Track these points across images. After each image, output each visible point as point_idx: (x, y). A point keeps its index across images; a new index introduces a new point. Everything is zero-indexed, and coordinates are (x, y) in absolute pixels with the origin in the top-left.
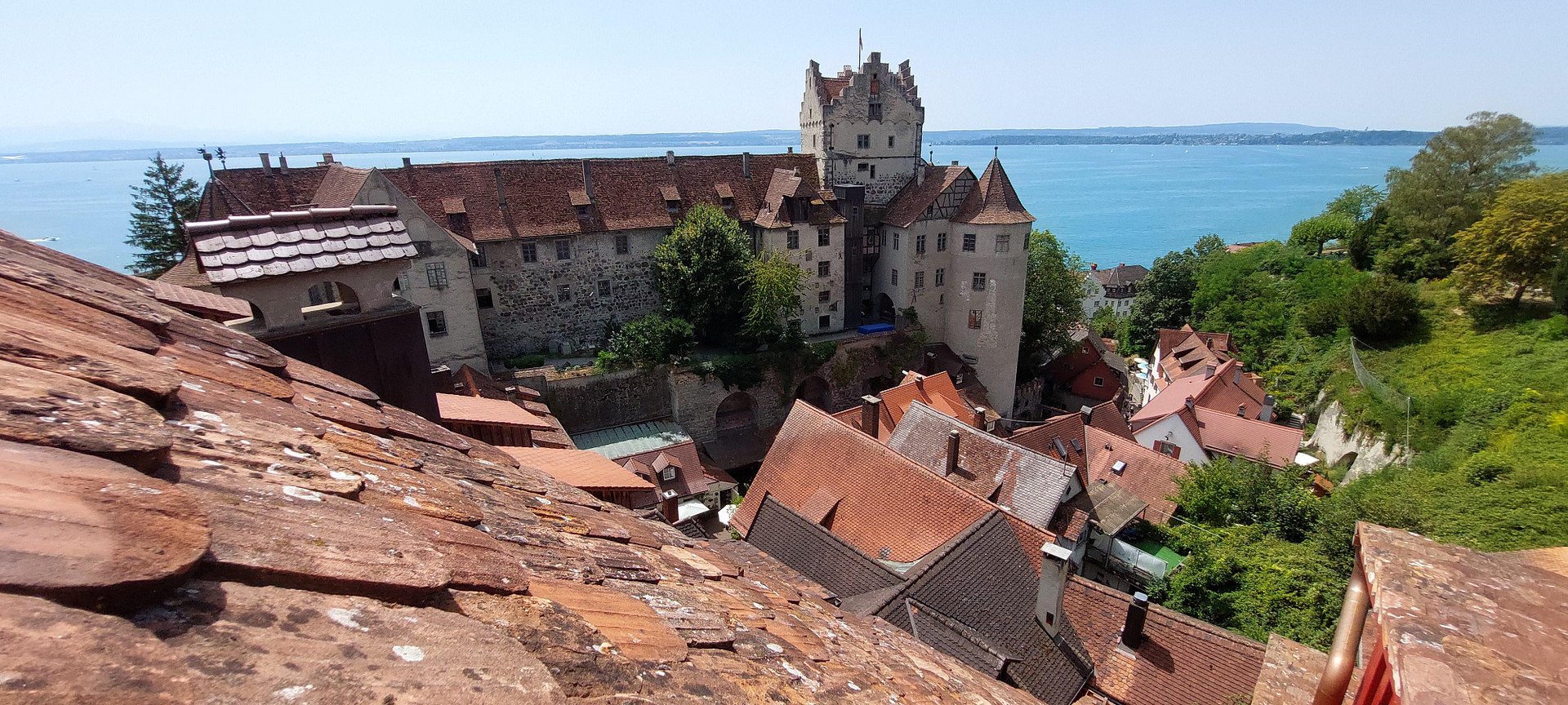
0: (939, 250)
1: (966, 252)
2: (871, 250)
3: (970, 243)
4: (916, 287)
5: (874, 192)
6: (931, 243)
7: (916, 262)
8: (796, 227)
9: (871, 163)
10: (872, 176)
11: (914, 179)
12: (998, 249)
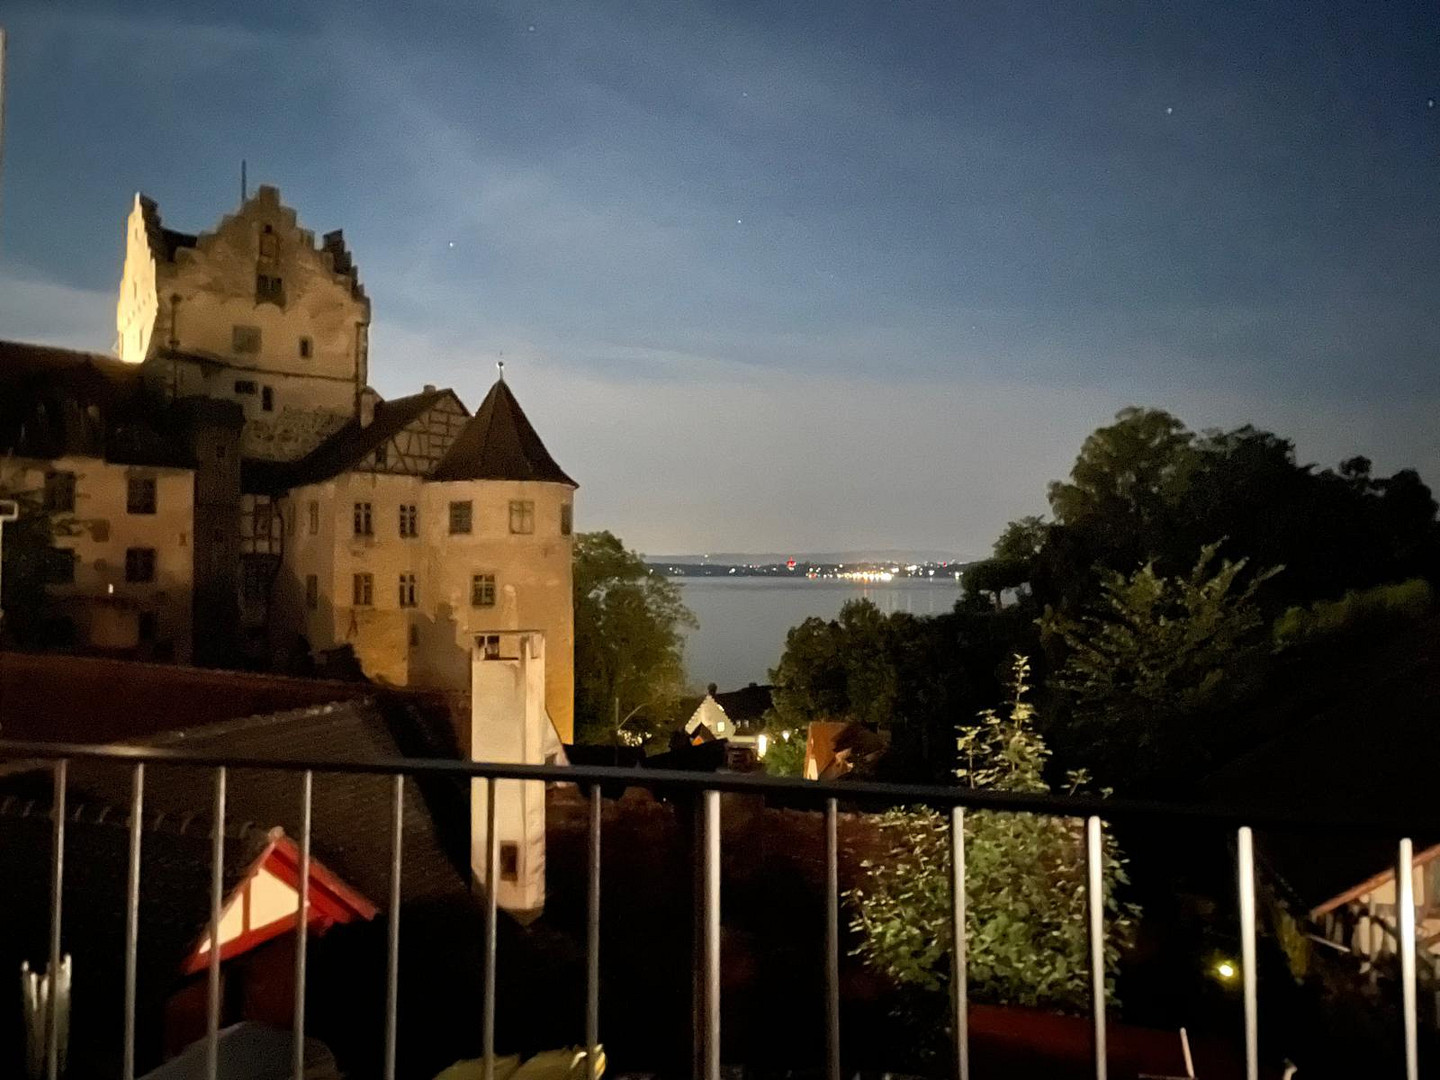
0: (403, 533)
1: (456, 538)
2: (263, 547)
3: (461, 517)
4: (357, 602)
5: (270, 438)
6: (386, 521)
7: (355, 554)
8: (63, 465)
9: (261, 381)
10: (268, 406)
11: (354, 422)
12: (516, 526)
